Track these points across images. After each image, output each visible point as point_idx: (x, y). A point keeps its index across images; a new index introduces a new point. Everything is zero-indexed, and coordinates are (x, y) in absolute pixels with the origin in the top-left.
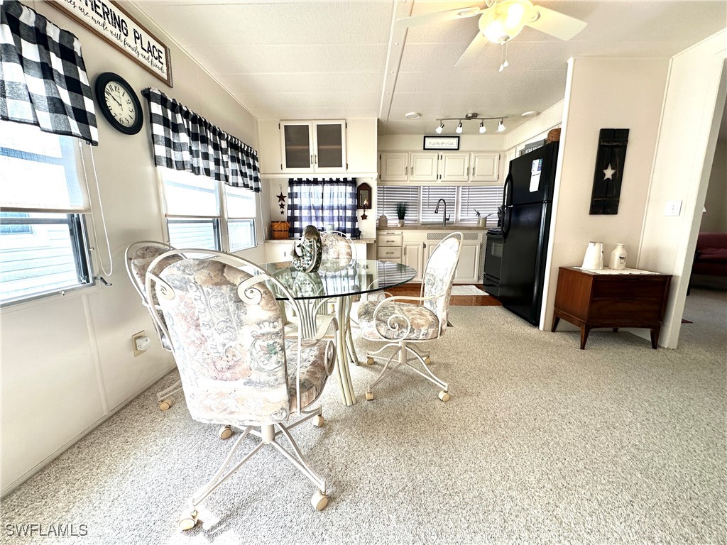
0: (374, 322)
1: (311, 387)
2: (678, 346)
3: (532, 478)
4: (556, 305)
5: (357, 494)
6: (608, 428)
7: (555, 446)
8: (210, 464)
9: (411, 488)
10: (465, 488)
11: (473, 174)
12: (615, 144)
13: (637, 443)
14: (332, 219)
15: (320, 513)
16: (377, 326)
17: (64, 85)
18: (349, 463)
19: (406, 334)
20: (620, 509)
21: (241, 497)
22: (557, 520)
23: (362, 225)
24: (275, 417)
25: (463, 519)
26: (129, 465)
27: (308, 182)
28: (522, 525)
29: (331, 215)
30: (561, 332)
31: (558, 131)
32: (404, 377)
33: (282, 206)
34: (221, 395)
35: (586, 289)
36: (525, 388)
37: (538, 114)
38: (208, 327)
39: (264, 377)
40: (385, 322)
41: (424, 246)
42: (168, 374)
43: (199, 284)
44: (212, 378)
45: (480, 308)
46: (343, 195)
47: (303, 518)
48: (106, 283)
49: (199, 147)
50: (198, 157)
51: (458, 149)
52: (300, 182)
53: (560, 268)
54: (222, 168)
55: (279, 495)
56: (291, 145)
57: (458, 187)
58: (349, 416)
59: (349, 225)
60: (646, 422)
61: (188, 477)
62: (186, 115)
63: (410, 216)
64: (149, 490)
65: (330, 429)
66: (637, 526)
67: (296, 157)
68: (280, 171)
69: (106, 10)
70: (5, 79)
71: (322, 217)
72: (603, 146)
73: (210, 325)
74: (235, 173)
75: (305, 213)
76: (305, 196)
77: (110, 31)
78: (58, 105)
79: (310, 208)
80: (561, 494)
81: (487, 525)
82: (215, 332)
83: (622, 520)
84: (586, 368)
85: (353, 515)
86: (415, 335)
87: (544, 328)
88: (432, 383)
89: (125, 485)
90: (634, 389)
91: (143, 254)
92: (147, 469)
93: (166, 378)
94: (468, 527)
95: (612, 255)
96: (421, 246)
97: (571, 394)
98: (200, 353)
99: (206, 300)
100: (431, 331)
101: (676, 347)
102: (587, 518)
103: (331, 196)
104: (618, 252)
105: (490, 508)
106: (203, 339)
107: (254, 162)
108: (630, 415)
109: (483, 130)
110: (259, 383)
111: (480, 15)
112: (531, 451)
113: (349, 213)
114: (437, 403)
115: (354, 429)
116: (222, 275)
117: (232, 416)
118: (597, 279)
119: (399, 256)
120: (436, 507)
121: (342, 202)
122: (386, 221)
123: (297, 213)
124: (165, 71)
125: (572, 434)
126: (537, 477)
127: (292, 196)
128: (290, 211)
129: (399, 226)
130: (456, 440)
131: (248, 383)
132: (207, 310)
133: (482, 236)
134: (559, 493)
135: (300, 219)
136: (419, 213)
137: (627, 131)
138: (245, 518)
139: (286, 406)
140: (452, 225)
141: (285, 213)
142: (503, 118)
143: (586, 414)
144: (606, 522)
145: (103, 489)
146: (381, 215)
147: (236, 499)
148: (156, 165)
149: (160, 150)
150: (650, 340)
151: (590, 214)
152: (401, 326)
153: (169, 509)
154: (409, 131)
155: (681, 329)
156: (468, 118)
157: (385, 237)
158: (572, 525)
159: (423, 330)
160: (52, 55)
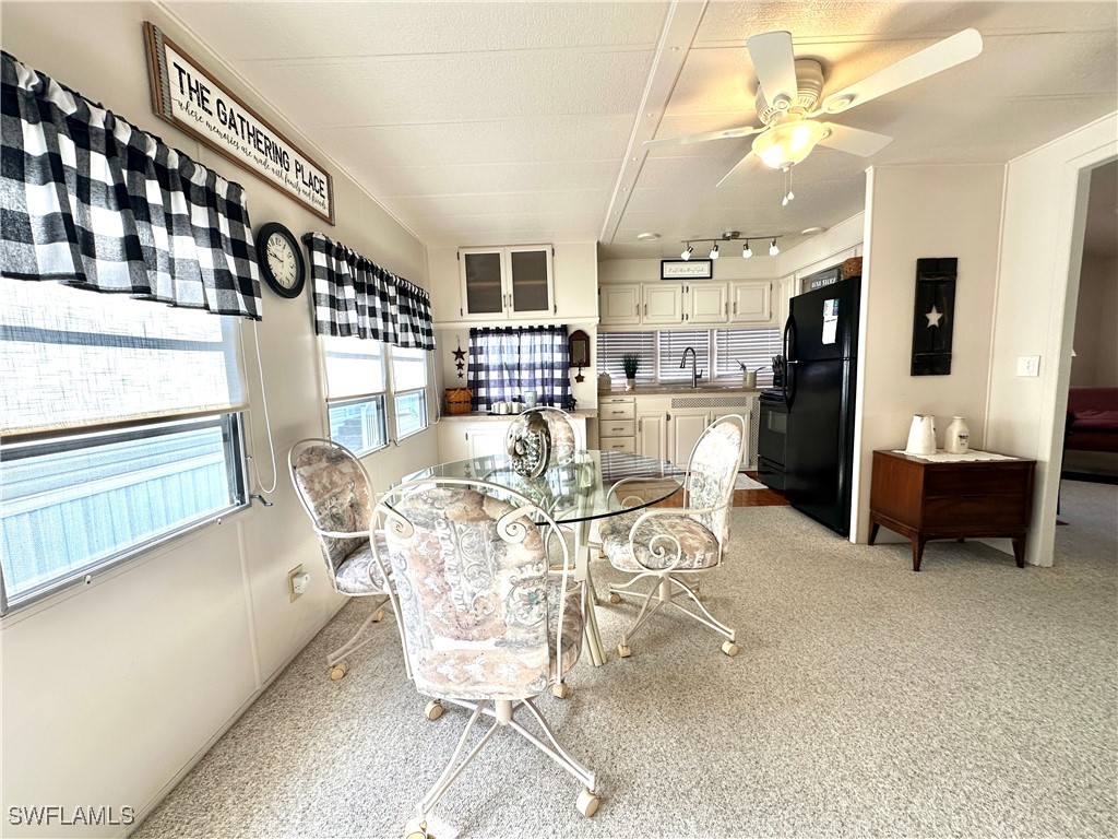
0: (630, 546)
1: (572, 645)
2: (1054, 562)
3: (871, 764)
4: (872, 506)
5: (635, 793)
6: (967, 689)
7: (897, 717)
8: (423, 756)
9: (708, 782)
10: (782, 780)
11: (735, 312)
12: (938, 279)
13: (1010, 710)
14: (533, 383)
15: (590, 821)
16: (635, 551)
17: (230, 250)
18: (615, 749)
19: (675, 561)
20: (996, 804)
21: (478, 802)
22: (913, 820)
23: (577, 391)
24: (533, 687)
25: (785, 823)
26: (310, 761)
27: (498, 331)
28: (867, 829)
29: (532, 378)
30: (882, 544)
31: (859, 261)
32: (667, 621)
33: (460, 366)
34: (463, 659)
35: (915, 484)
36: (843, 632)
37: (825, 230)
38: (455, 572)
39: (521, 635)
40: (646, 546)
41: (668, 418)
42: (328, 624)
43: (451, 519)
44: (453, 637)
45: (757, 510)
46: (550, 350)
47: (568, 827)
48: (265, 503)
49: (365, 300)
50: (364, 314)
51: (711, 277)
52: (486, 332)
53: (874, 452)
54: (390, 324)
55: (529, 797)
56: (475, 281)
57: (712, 331)
58: (601, 682)
59: (558, 391)
60: (1019, 679)
61: (398, 776)
62: (351, 260)
63: (643, 373)
64: (349, 795)
65: (578, 701)
66: (1022, 826)
67: (482, 297)
68: (459, 318)
69: (268, 144)
70: (176, 257)
71: (519, 381)
72: (923, 281)
73: (459, 569)
74: (405, 328)
75: (494, 375)
76: (494, 352)
77: (271, 169)
78: (226, 279)
79: (501, 368)
80: (914, 785)
81: (819, 829)
82: (463, 579)
83: (1000, 818)
84: (926, 599)
85: (636, 822)
86: (688, 562)
87: (857, 540)
88: (710, 628)
89: (313, 789)
90: (997, 630)
91: (309, 459)
92: (337, 765)
93: (326, 632)
94: (794, 833)
95: (948, 434)
96: (663, 419)
97: (909, 640)
98: (440, 605)
99: (457, 540)
100: (709, 555)
101: (1050, 565)
102: (953, 818)
103: (532, 350)
104: (956, 429)
105: (820, 806)
106: (447, 587)
107: (425, 309)
108: (995, 668)
109: (747, 254)
110: (515, 643)
111: (754, 136)
112: (865, 726)
113: (558, 374)
114: (722, 658)
115: (612, 701)
116: (481, 509)
117: (476, 687)
118: (931, 469)
119: (631, 433)
120: (748, 807)
121: (547, 358)
122: (609, 381)
123: (482, 376)
124: (327, 206)
125: (917, 699)
126: (877, 761)
127: (474, 351)
128: (472, 374)
129: (628, 388)
130: (758, 713)
131: (501, 643)
132: (457, 551)
133: (752, 400)
134: (910, 784)
135: (487, 384)
136: (656, 368)
137: (954, 261)
138: (490, 829)
139: (546, 672)
140: (704, 385)
141: (465, 376)
142: (775, 237)
143: (934, 669)
144: (980, 822)
145: (285, 795)
146: (601, 372)
147: (471, 806)
148: (317, 333)
149: (324, 313)
150: (1013, 554)
151: (912, 375)
152: (668, 551)
153: (383, 821)
154: (640, 254)
155: (1057, 535)
156: (726, 238)
157: (611, 406)
158: (934, 827)
159: (699, 556)
160: (221, 215)
